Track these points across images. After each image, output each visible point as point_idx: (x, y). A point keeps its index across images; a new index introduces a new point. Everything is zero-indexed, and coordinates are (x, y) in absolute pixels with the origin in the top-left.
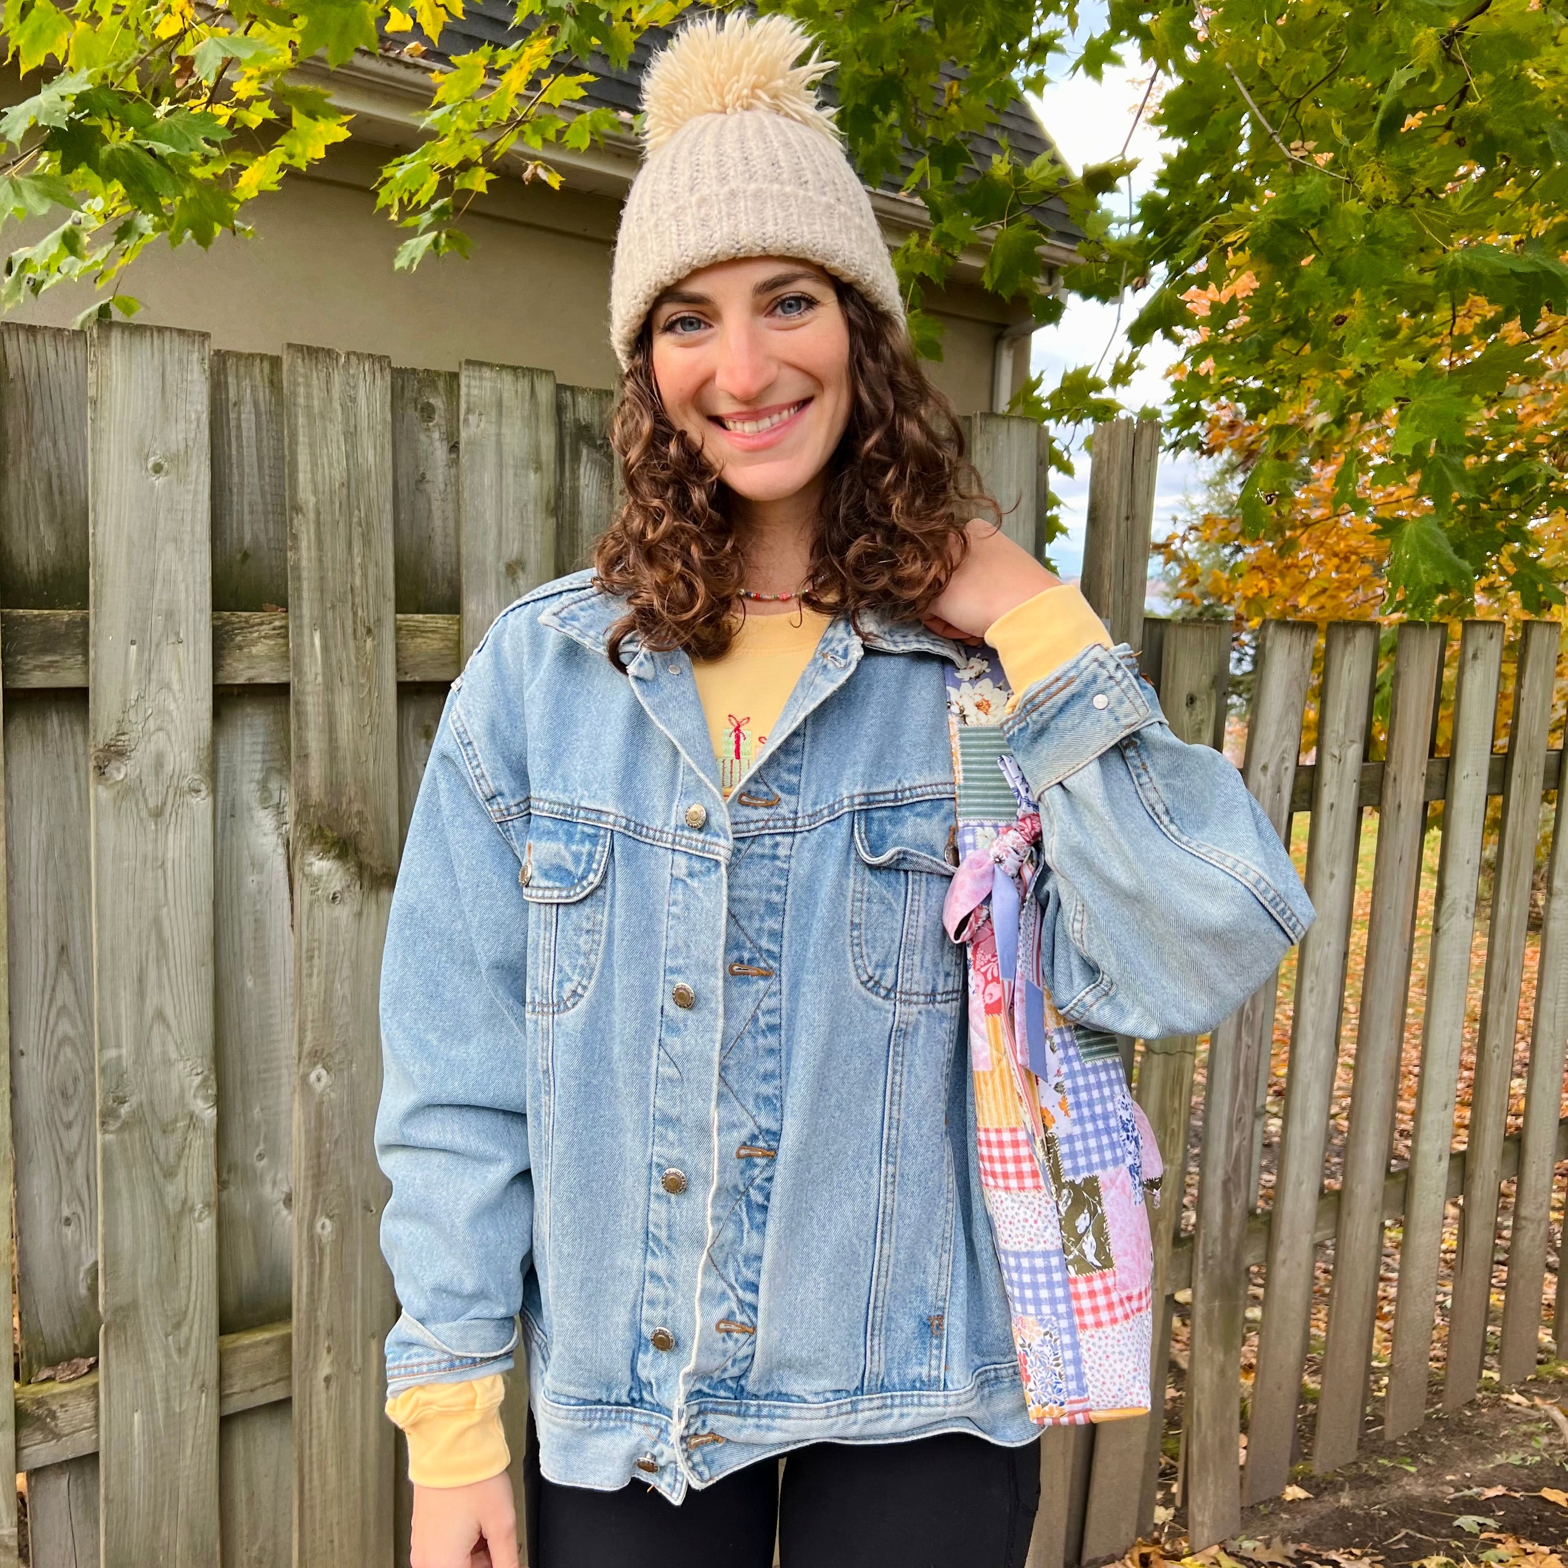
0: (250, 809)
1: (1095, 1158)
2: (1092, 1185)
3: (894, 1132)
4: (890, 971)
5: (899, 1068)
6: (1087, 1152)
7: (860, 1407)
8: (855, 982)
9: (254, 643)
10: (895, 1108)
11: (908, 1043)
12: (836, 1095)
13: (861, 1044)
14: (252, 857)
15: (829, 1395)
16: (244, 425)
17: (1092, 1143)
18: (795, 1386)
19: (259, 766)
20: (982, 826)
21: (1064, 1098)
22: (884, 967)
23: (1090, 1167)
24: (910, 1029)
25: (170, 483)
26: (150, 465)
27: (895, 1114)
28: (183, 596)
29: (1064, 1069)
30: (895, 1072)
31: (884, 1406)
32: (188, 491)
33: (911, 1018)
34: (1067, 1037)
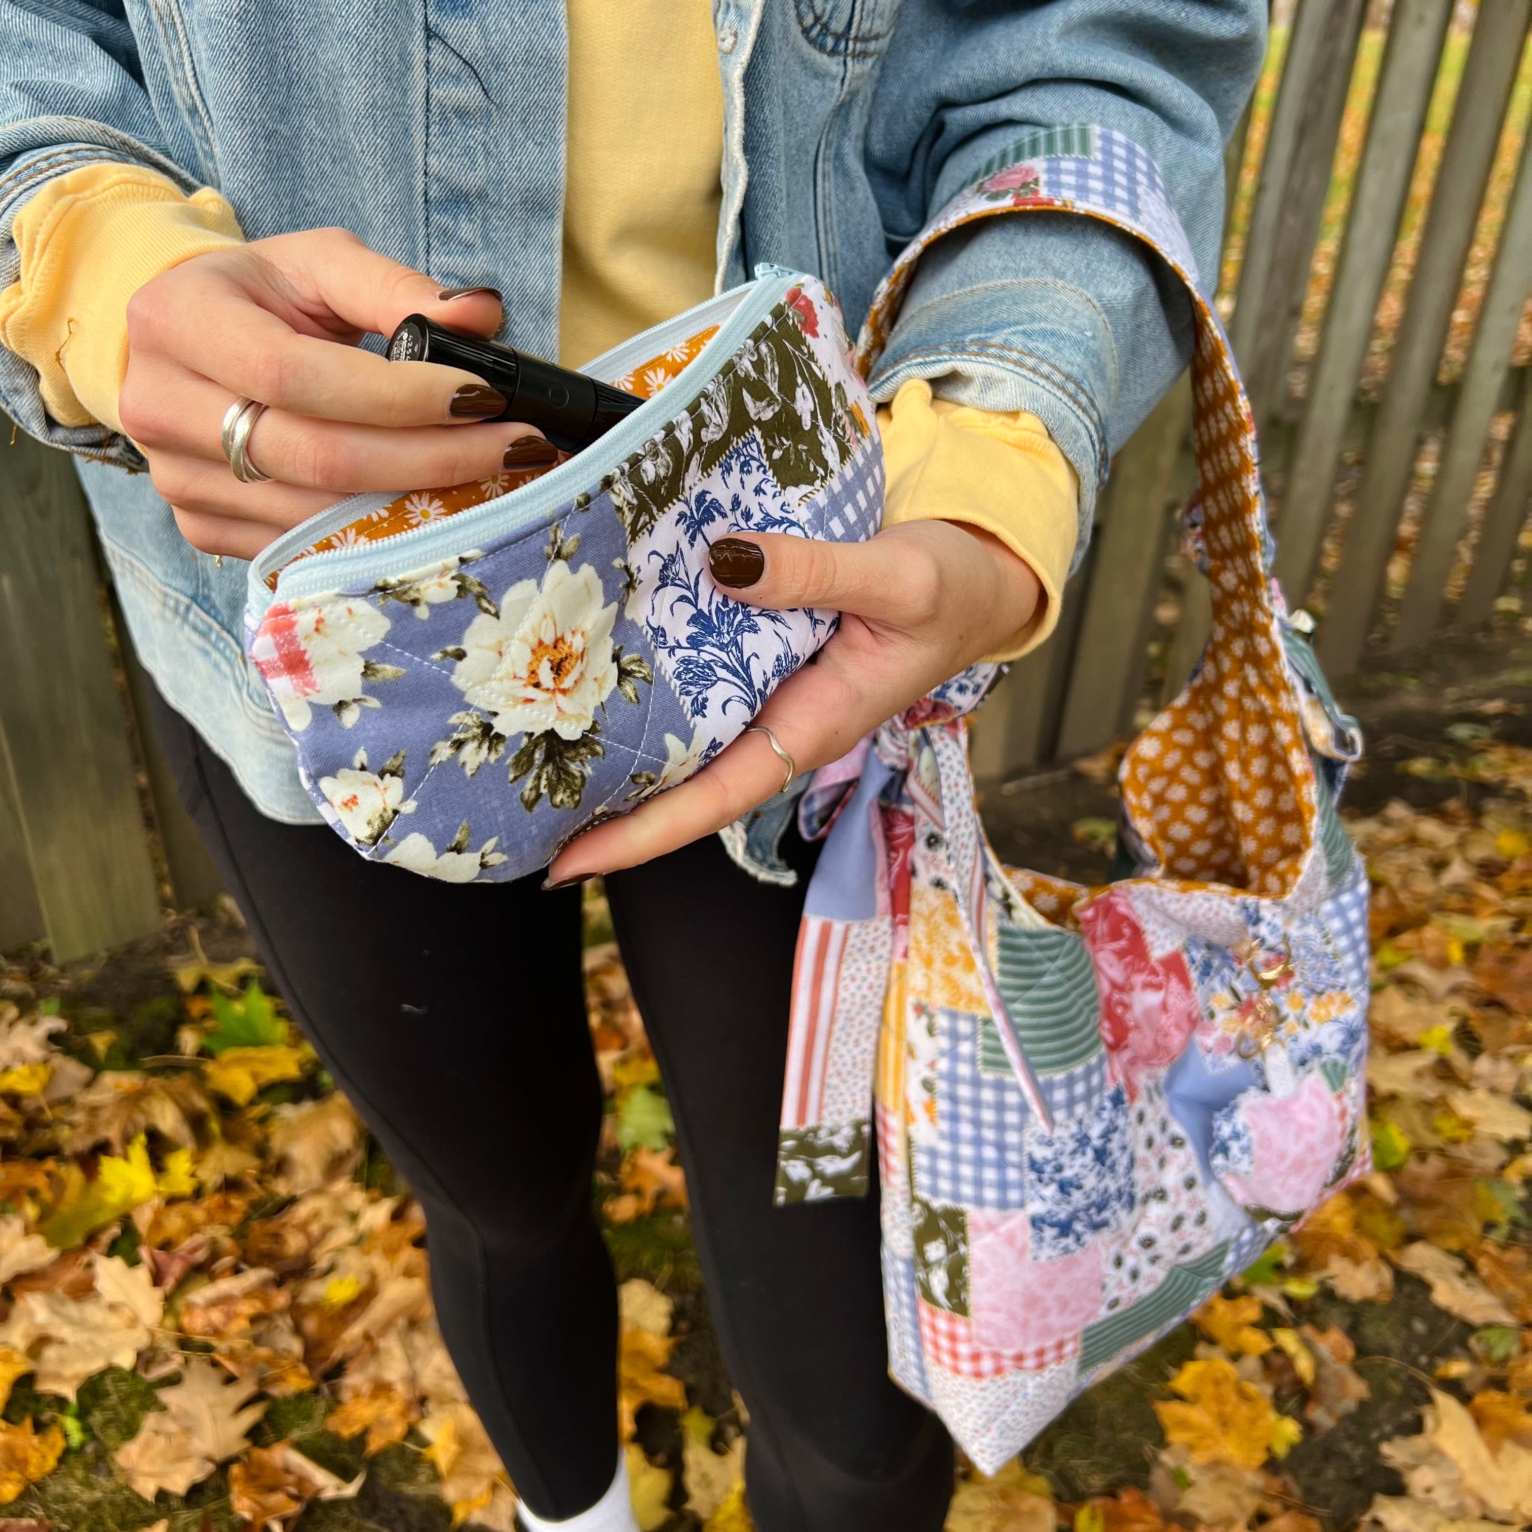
1: (967, 1189)
2: (955, 1218)
6: (956, 1178)
17: (966, 1170)
21: (933, 1101)
23: (956, 1196)
29: (943, 1065)
34: (964, 1027)
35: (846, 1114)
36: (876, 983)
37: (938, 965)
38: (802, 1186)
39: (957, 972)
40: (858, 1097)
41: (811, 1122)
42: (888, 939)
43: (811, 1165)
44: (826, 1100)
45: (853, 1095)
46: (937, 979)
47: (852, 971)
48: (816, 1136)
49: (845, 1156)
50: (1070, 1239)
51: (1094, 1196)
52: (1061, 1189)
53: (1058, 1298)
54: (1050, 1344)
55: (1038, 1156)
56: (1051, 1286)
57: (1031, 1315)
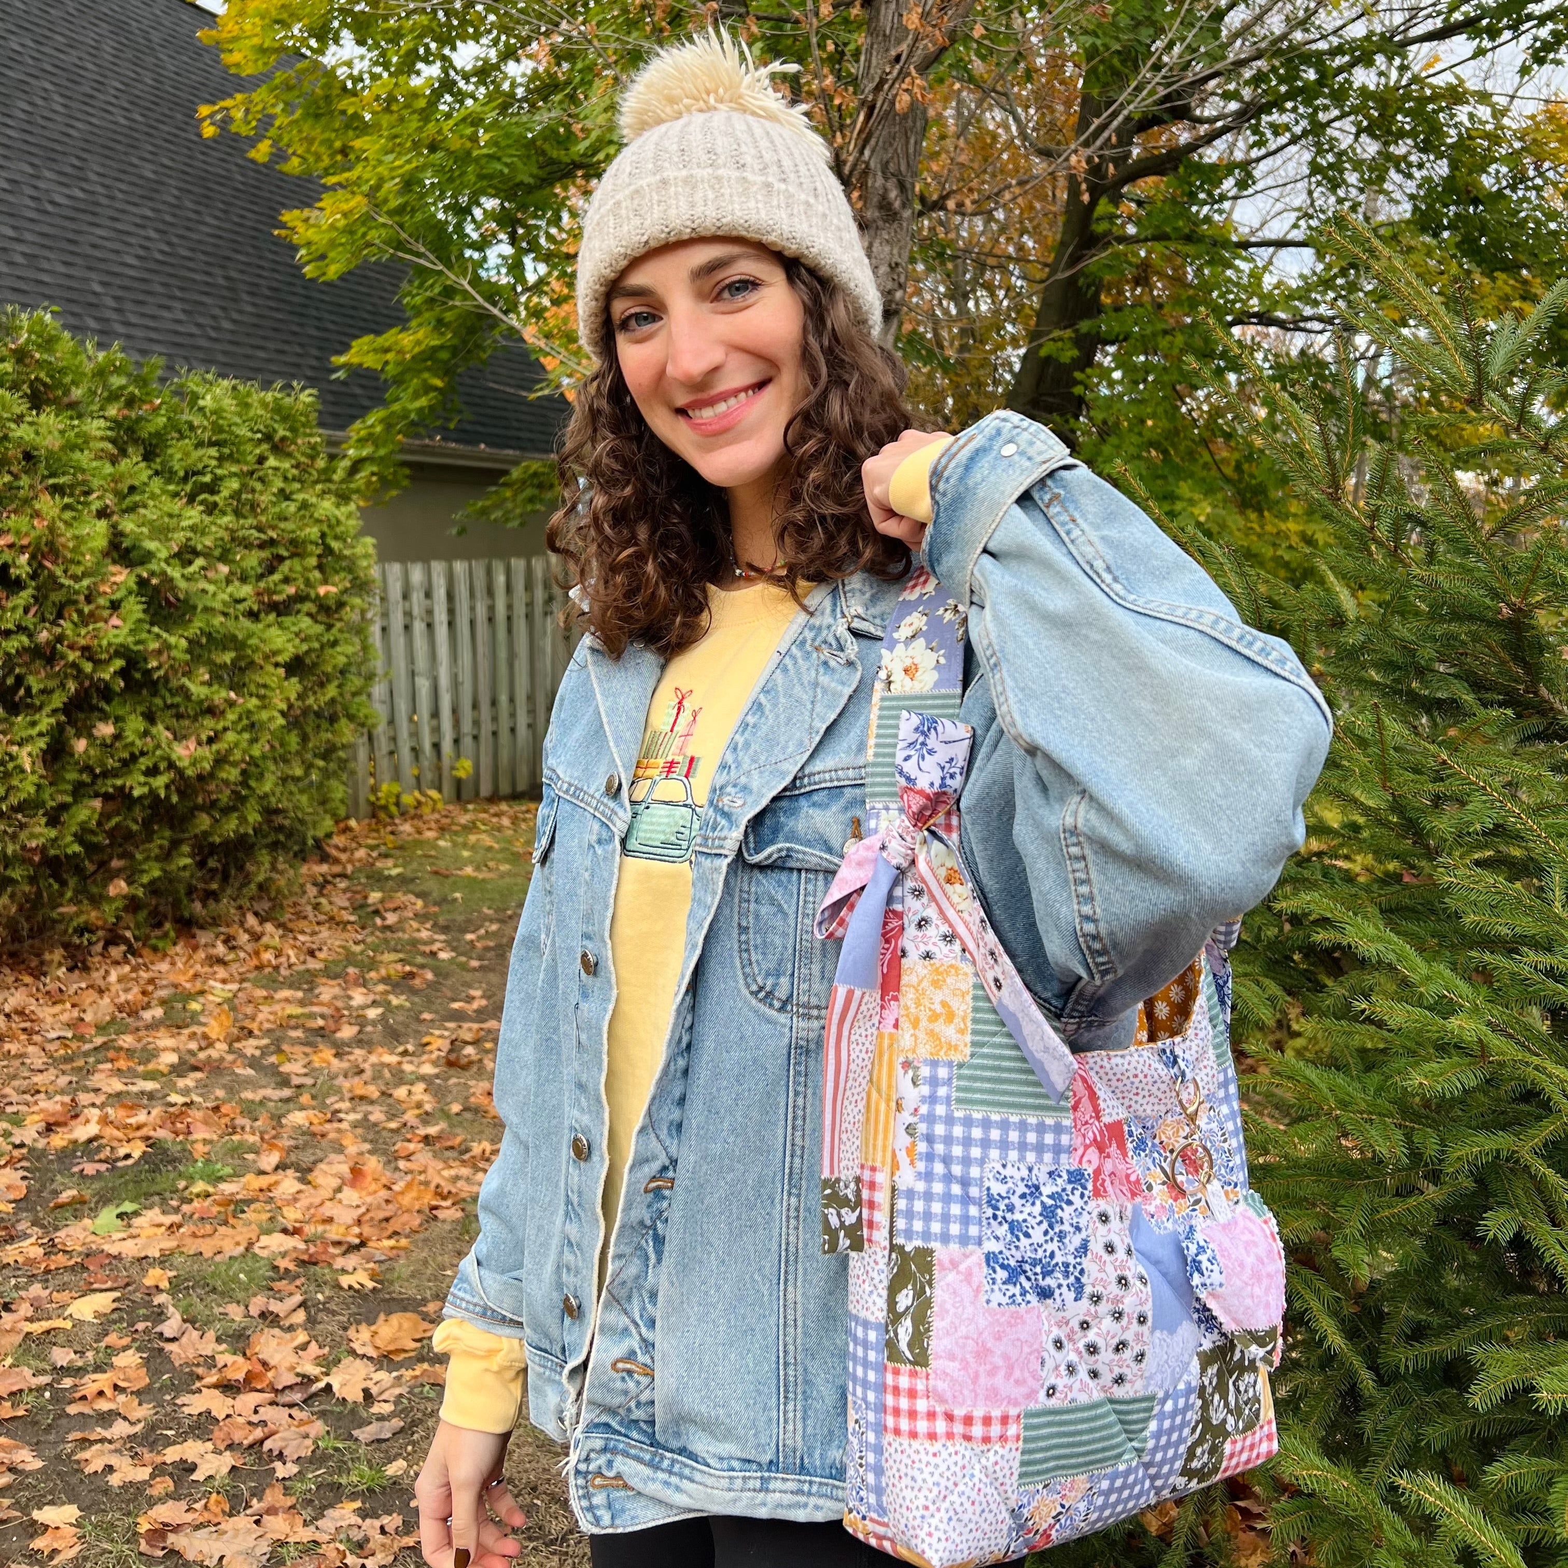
1: (936, 1227)
2: (924, 1257)
3: (797, 1161)
4: (784, 981)
5: (801, 1089)
6: (927, 1216)
7: (772, 1486)
8: (745, 992)
10: (799, 1134)
11: (812, 1063)
12: (728, 1118)
13: (755, 1061)
15: (736, 1464)
17: (937, 1207)
18: (701, 1444)
20: (887, 809)
21: (914, 1144)
22: (778, 976)
23: (926, 1235)
24: (812, 1046)
27: (798, 1141)
29: (924, 1109)
30: (797, 1094)
31: (800, 1492)
33: (812, 1035)
34: (943, 1073)
36: (870, 1048)
37: (924, 1023)
39: (940, 1027)
46: (921, 1035)
50: (1017, 1290)
51: (1040, 1254)
52: (1012, 1230)
53: (1006, 1357)
54: (996, 1413)
55: (994, 1192)
56: (999, 1339)
57: (981, 1369)
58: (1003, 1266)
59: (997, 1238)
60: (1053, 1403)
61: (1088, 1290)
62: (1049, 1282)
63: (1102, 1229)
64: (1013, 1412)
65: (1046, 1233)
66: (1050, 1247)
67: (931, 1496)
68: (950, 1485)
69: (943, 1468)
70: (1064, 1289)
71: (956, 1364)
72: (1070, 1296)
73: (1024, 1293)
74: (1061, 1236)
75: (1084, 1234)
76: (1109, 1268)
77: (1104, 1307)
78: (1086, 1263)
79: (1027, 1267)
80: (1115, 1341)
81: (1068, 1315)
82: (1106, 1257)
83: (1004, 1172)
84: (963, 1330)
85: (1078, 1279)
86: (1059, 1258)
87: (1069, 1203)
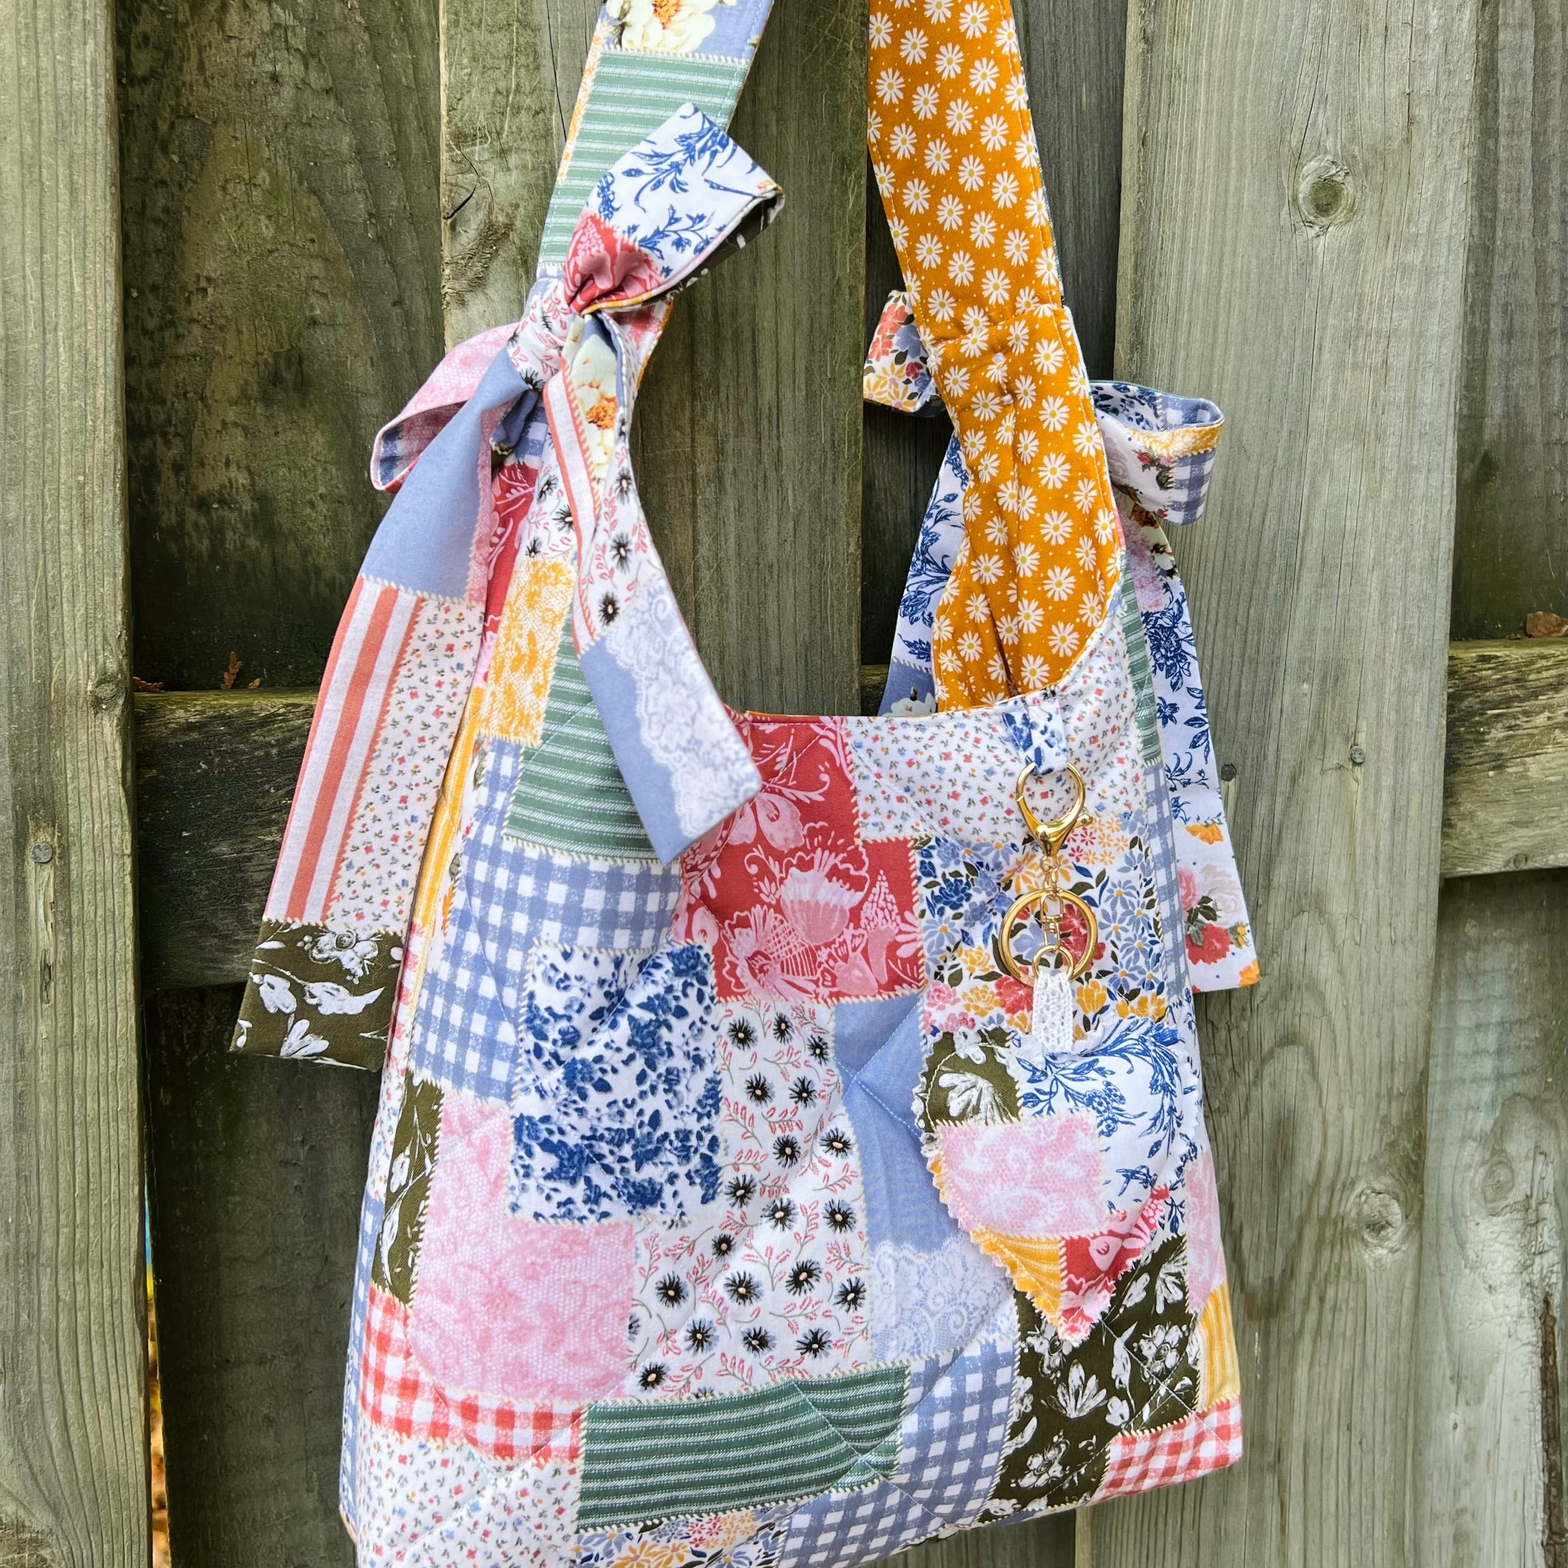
0: (1456, 1220)
9: (1534, 747)
14: (1457, 1362)
16: (1505, 64)
19: (1487, 1092)
25: (1358, 243)
26: (1304, 188)
28: (1371, 613)
32: (1405, 270)
35: (369, 919)
36: (447, 708)
38: (279, 1023)
40: (392, 897)
41: (311, 917)
42: (475, 638)
43: (298, 991)
44: (341, 887)
45: (385, 891)
47: (415, 681)
48: (315, 943)
49: (356, 991)
50: (579, 1192)
51: (631, 1119)
52: (570, 1080)
53: (547, 1310)
54: (525, 1406)
55: (541, 1002)
56: (534, 1277)
57: (497, 1326)
58: (547, 1146)
59: (542, 1093)
60: (654, 1397)
61: (727, 1177)
62: (652, 1172)
63: (741, 1056)
64: (562, 1408)
65: (641, 1078)
66: (650, 1105)
67: (388, 1531)
68: (425, 1517)
69: (414, 1485)
70: (682, 1183)
71: (451, 1309)
72: (692, 1194)
73: (595, 1196)
74: (671, 1079)
75: (708, 1072)
76: (762, 1128)
77: (758, 1203)
78: (722, 1125)
79: (603, 1148)
80: (789, 1267)
81: (690, 1232)
82: (753, 1108)
83: (563, 966)
84: (466, 1252)
85: (706, 1160)
86: (669, 1125)
87: (681, 1013)
